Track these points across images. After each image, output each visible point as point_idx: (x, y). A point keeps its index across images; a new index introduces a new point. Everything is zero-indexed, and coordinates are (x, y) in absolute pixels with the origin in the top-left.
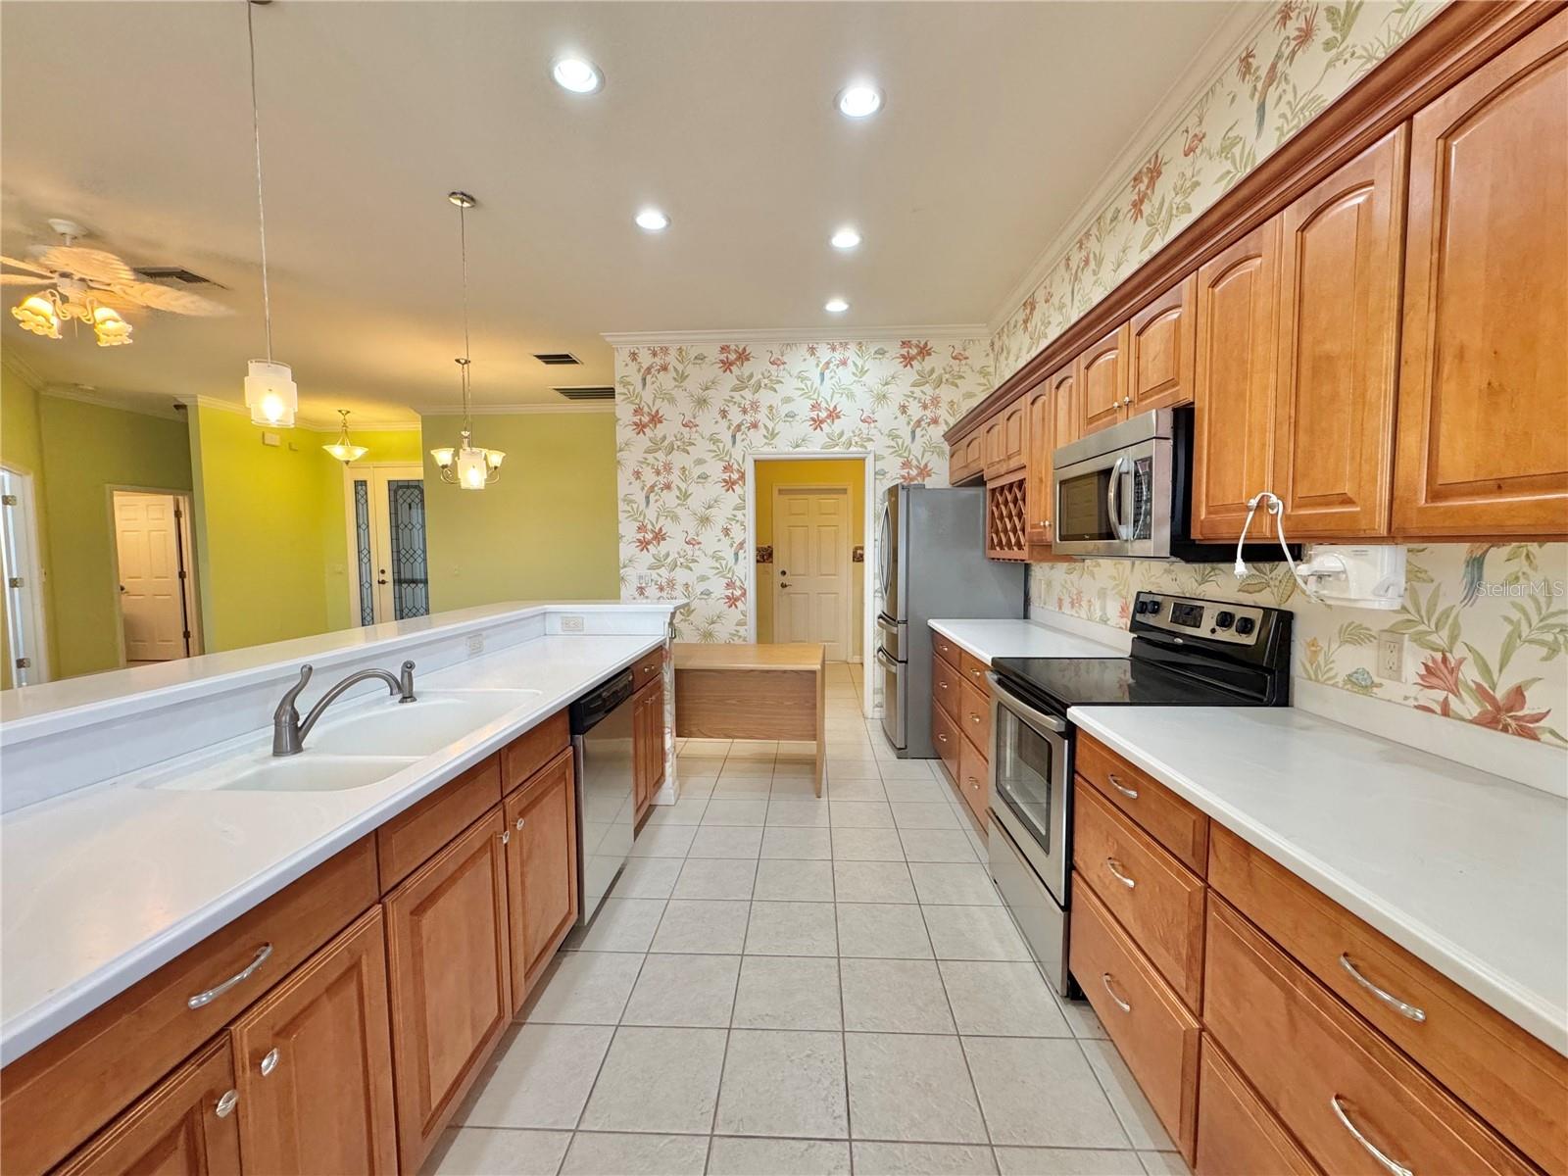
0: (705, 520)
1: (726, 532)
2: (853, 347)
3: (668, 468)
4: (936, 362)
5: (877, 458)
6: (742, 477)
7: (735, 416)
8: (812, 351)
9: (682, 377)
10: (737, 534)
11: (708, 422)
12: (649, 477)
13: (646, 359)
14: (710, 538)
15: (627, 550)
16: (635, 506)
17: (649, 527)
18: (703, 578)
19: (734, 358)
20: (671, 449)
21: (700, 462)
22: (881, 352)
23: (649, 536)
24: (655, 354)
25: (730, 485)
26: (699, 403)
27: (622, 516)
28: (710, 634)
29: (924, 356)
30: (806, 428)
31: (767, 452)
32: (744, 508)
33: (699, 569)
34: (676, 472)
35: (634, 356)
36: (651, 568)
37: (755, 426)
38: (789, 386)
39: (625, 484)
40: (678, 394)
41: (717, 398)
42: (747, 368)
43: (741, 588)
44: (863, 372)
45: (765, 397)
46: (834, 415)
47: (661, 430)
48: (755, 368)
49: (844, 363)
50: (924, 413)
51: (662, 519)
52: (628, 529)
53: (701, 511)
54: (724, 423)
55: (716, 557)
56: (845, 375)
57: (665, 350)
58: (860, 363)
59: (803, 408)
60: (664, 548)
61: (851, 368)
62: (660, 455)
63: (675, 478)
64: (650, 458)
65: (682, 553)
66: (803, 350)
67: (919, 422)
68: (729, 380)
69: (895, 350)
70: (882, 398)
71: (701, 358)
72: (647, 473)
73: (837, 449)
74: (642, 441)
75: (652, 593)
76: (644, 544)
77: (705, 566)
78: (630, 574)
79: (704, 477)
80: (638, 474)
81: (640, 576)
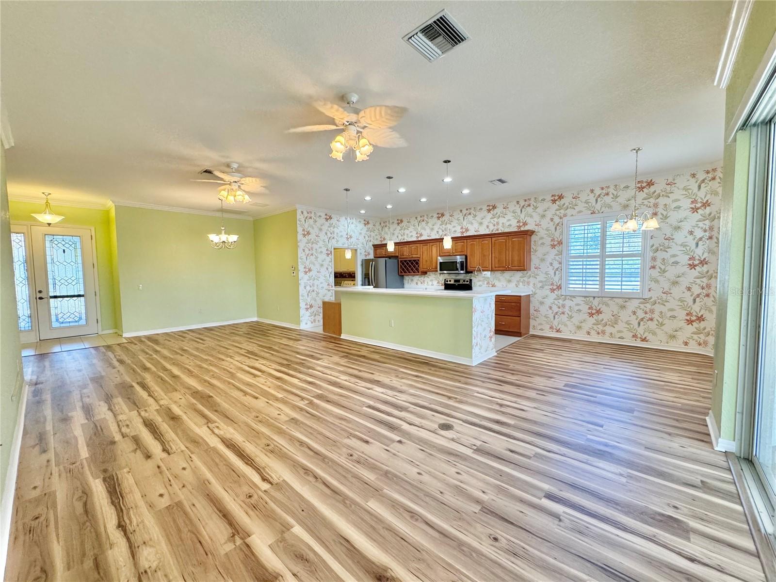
0: (322, 265)
1: (327, 269)
2: (355, 219)
3: (312, 249)
4: (370, 226)
5: (360, 249)
6: (331, 253)
7: (329, 235)
8: (346, 218)
9: (315, 221)
10: (330, 270)
11: (322, 236)
12: (307, 251)
13: (306, 214)
14: (323, 270)
15: (301, 274)
16: (303, 260)
17: (307, 267)
18: (321, 283)
19: (329, 218)
20: (313, 243)
21: (321, 247)
22: (360, 222)
24: (308, 213)
25: (328, 255)
26: (320, 230)
27: (299, 264)
30: (345, 240)
31: (337, 246)
34: (314, 250)
35: (303, 213)
36: (308, 280)
37: (334, 238)
38: (341, 228)
39: (301, 254)
40: (314, 226)
41: (325, 228)
42: (332, 221)
44: (357, 226)
45: (335, 229)
46: (351, 237)
47: (310, 237)
48: (334, 221)
49: (353, 223)
50: (368, 239)
51: (311, 265)
52: (301, 268)
53: (321, 262)
54: (326, 237)
55: (325, 276)
56: (353, 226)
57: (311, 212)
58: (356, 224)
59: (344, 234)
60: (311, 274)
62: (310, 245)
63: (314, 252)
64: (307, 245)
65: (316, 275)
66: (344, 218)
67: (367, 241)
68: (327, 224)
69: (363, 222)
70: (360, 233)
71: (320, 216)
72: (307, 250)
73: (351, 246)
74: (305, 240)
75: (308, 288)
76: (306, 273)
77: (322, 279)
78: (302, 283)
79: (321, 252)
80: (304, 250)
81: (305, 283)
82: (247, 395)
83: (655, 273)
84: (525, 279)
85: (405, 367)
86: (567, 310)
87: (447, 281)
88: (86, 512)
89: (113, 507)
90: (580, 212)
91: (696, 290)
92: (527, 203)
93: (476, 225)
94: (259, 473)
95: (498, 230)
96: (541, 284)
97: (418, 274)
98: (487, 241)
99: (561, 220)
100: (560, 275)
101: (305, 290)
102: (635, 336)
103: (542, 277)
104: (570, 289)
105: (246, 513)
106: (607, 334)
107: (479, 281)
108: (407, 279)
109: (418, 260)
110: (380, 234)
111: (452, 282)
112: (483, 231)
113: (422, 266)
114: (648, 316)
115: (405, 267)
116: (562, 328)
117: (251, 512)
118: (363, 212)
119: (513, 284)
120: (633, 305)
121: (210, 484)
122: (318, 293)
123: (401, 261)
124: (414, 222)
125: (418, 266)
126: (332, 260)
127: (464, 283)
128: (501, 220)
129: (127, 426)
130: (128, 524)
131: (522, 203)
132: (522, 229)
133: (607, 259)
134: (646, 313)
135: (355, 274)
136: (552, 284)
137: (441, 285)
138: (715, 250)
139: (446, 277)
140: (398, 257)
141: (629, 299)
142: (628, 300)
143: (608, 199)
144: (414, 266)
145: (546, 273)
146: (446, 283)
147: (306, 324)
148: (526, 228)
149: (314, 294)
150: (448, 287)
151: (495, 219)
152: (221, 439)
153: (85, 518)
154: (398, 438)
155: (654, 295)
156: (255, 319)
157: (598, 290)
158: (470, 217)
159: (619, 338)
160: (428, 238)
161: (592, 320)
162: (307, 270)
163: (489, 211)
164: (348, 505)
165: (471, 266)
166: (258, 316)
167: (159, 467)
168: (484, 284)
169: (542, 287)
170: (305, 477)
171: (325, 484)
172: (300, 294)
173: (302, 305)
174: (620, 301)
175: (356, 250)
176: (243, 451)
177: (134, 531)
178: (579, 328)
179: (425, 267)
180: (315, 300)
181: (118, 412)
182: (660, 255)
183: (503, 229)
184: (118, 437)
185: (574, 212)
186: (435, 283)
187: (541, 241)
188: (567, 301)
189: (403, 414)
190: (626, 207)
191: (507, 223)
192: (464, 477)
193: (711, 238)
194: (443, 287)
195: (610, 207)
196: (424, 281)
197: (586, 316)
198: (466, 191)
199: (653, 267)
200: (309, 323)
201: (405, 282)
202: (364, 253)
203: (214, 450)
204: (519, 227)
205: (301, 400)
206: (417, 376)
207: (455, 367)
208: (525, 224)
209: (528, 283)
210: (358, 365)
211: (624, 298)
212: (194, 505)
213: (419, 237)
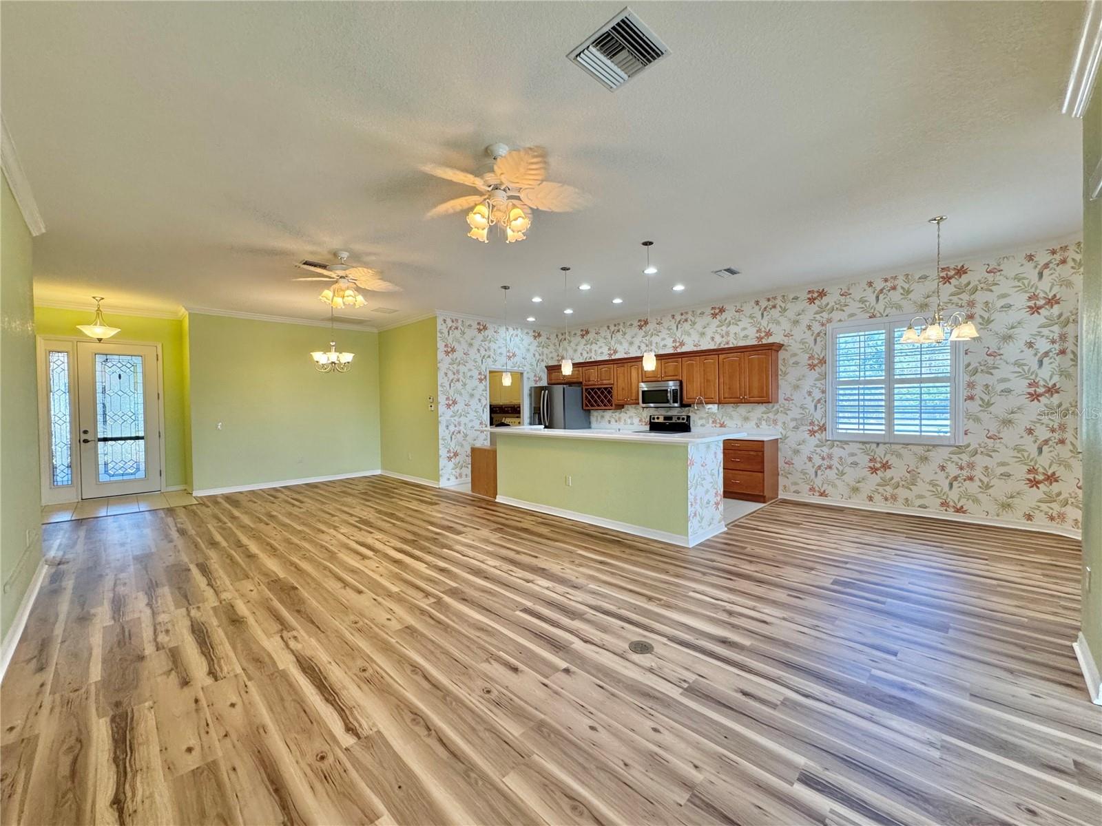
0: (472, 396)
1: (480, 400)
2: (519, 330)
3: (458, 372)
4: (543, 339)
5: (528, 373)
6: (485, 378)
7: (483, 352)
8: (507, 329)
9: (463, 333)
10: (484, 402)
11: (473, 352)
12: (451, 376)
13: (449, 323)
14: (474, 402)
15: (442, 408)
16: (445, 388)
17: (451, 398)
18: (471, 421)
19: (482, 328)
20: (459, 364)
21: (470, 370)
22: (528, 333)
24: (453, 321)
25: (481, 380)
26: (469, 345)
27: (440, 393)
29: (539, 337)
30: (506, 359)
31: (493, 368)
32: (486, 390)
33: (470, 416)
34: (461, 374)
35: (445, 321)
36: (452, 417)
38: (501, 342)
39: (441, 379)
40: (461, 340)
41: (476, 343)
42: (486, 333)
44: (523, 340)
45: (493, 345)
46: (514, 355)
47: (455, 355)
48: (489, 332)
49: (517, 335)
50: (540, 358)
51: (456, 394)
52: (442, 399)
53: (470, 391)
54: (479, 355)
55: (476, 411)
56: (517, 340)
57: (457, 320)
58: (522, 336)
59: (504, 350)
60: (456, 407)
61: (519, 337)
62: (455, 366)
64: (451, 367)
65: (463, 410)
66: (504, 329)
67: (538, 361)
68: (480, 337)
69: (532, 333)
70: (528, 350)
71: (470, 326)
72: (450, 374)
73: (515, 368)
74: (448, 359)
75: (452, 428)
76: (448, 406)
77: (472, 415)
78: (443, 420)
79: (471, 377)
80: (446, 374)
81: (447, 421)
82: (347, 587)
83: (974, 407)
84: (771, 415)
85: (586, 547)
86: (835, 462)
87: (654, 419)
88: (73, 773)
89: (114, 767)
90: (852, 315)
91: (1042, 433)
92: (771, 303)
93: (695, 336)
94: (342, 717)
95: (728, 343)
96: (794, 424)
97: (611, 408)
98: (711, 360)
99: (824, 328)
100: (823, 410)
101: (447, 431)
102: (944, 504)
103: (795, 413)
104: (840, 431)
105: (311, 787)
106: (901, 501)
107: (701, 418)
108: (595, 415)
109: (611, 388)
110: (556, 351)
111: (661, 420)
112: (706, 345)
113: (618, 395)
114: (965, 473)
115: (593, 397)
116: (829, 490)
117: (318, 786)
118: (531, 319)
119: (752, 424)
120: (938, 456)
121: (265, 732)
122: (466, 435)
123: (586, 389)
124: (604, 332)
125: (611, 397)
126: (486, 387)
127: (678, 421)
128: (733, 329)
129: (167, 631)
130: (128, 799)
131: (764, 304)
132: (764, 341)
133: (896, 386)
134: (961, 468)
135: (520, 407)
136: (812, 423)
137: (644, 424)
138: (1071, 370)
139: (653, 412)
140: (581, 383)
141: (934, 446)
142: (931, 448)
143: (896, 296)
144: (606, 397)
145: (802, 407)
146: (652, 421)
147: (449, 479)
148: (771, 340)
149: (460, 436)
150: (655, 427)
151: (724, 328)
152: (296, 657)
153: (69, 784)
154: (564, 665)
155: (974, 441)
156: (378, 472)
157: (883, 432)
158: (687, 326)
159: (919, 506)
160: (626, 356)
161: (876, 479)
162: (451, 402)
163: (714, 315)
164: (473, 781)
165: (689, 396)
166: (383, 468)
167: (197, 701)
168: (708, 423)
169: (796, 428)
170: (412, 727)
171: (441, 741)
172: (440, 437)
173: (443, 452)
174: (920, 450)
175: (522, 374)
176: (325, 678)
177: (135, 811)
178: (856, 490)
179: (621, 398)
180: (462, 446)
181: (160, 609)
182: (981, 379)
183: (735, 342)
184: (149, 649)
185: (843, 315)
186: (636, 420)
187: (794, 359)
188: (835, 448)
189: (576, 624)
190: (924, 307)
191: (742, 333)
192: (667, 738)
193: (1063, 352)
194: (648, 428)
195: (899, 307)
196: (620, 418)
197: (866, 472)
198: (679, 288)
199: (971, 398)
200: (453, 478)
201: (593, 419)
202: (532, 378)
203: (284, 675)
204: (760, 338)
205: (424, 597)
206: (601, 562)
207: (662, 548)
208: (769, 334)
209: (775, 422)
210: (516, 542)
211: (925, 445)
212: (234, 769)
213: (612, 355)
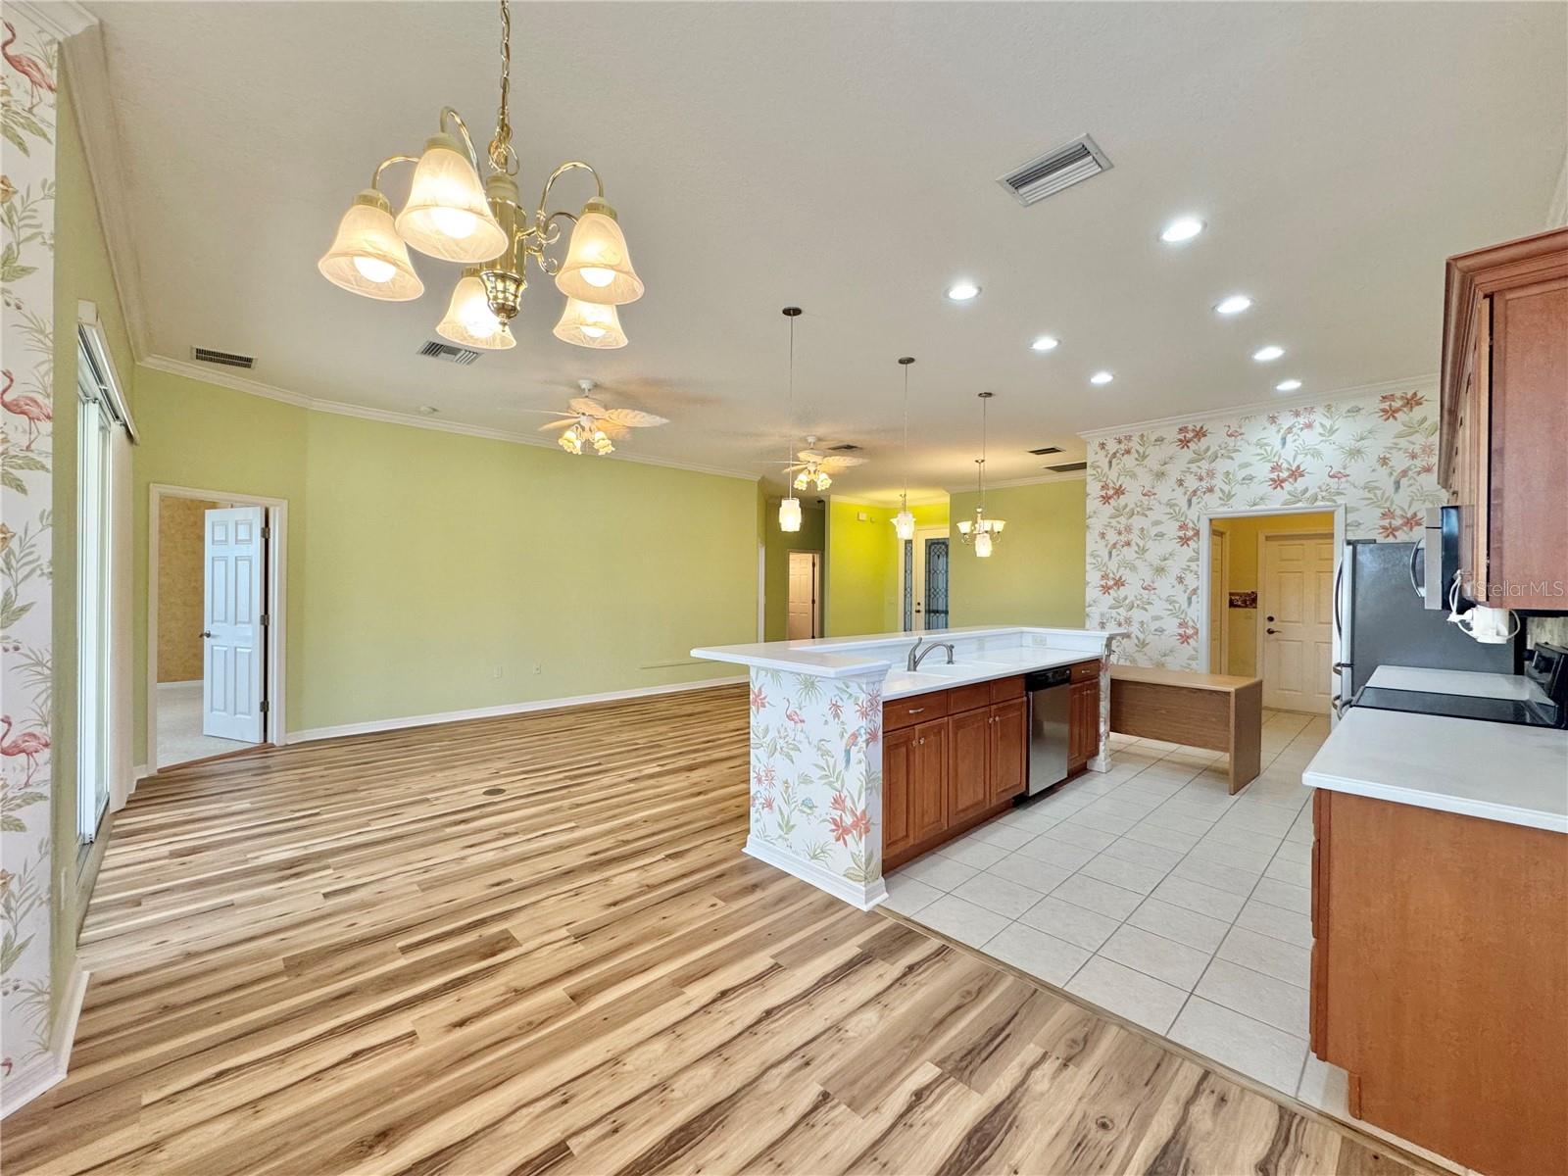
0: (1160, 570)
1: (1181, 580)
2: (1320, 410)
3: (1129, 529)
6: (1197, 533)
7: (1192, 483)
8: (1273, 419)
9: (1143, 457)
10: (1191, 581)
11: (1166, 490)
12: (1112, 537)
13: (1112, 447)
14: (1165, 586)
15: (1092, 593)
16: (1099, 559)
17: (1111, 575)
18: (1157, 618)
19: (1192, 436)
20: (1131, 514)
21: (1157, 523)
22: (1355, 410)
23: (1111, 583)
24: (1120, 442)
25: (1184, 541)
26: (1157, 476)
27: (1088, 567)
28: (1163, 665)
29: (1412, 407)
30: (1266, 488)
31: (1224, 511)
32: (1198, 560)
33: (1153, 610)
34: (1136, 532)
35: (1103, 446)
36: (1111, 608)
37: (1211, 490)
38: (1248, 453)
39: (1093, 543)
40: (1139, 471)
41: (1174, 471)
42: (1204, 442)
43: (1193, 627)
44: (1332, 431)
45: (1221, 466)
46: (1296, 474)
47: (1123, 500)
48: (1214, 440)
49: (1309, 426)
50: (1411, 462)
51: (1122, 569)
52: (1093, 577)
53: (1157, 562)
54: (1181, 490)
55: (1170, 601)
56: (1310, 438)
57: (1129, 438)
58: (1328, 423)
59: (1263, 471)
60: (1123, 592)
61: (1318, 429)
62: (1122, 520)
63: (1134, 537)
64: (1114, 522)
65: (1139, 597)
67: (1404, 473)
68: (1187, 454)
70: (1356, 453)
71: (1160, 440)
72: (1112, 534)
74: (1107, 510)
76: (1106, 589)
77: (1160, 607)
79: (1161, 535)
80: (1103, 535)
81: (1102, 615)
126: (1200, 554)
202: (1376, 522)
